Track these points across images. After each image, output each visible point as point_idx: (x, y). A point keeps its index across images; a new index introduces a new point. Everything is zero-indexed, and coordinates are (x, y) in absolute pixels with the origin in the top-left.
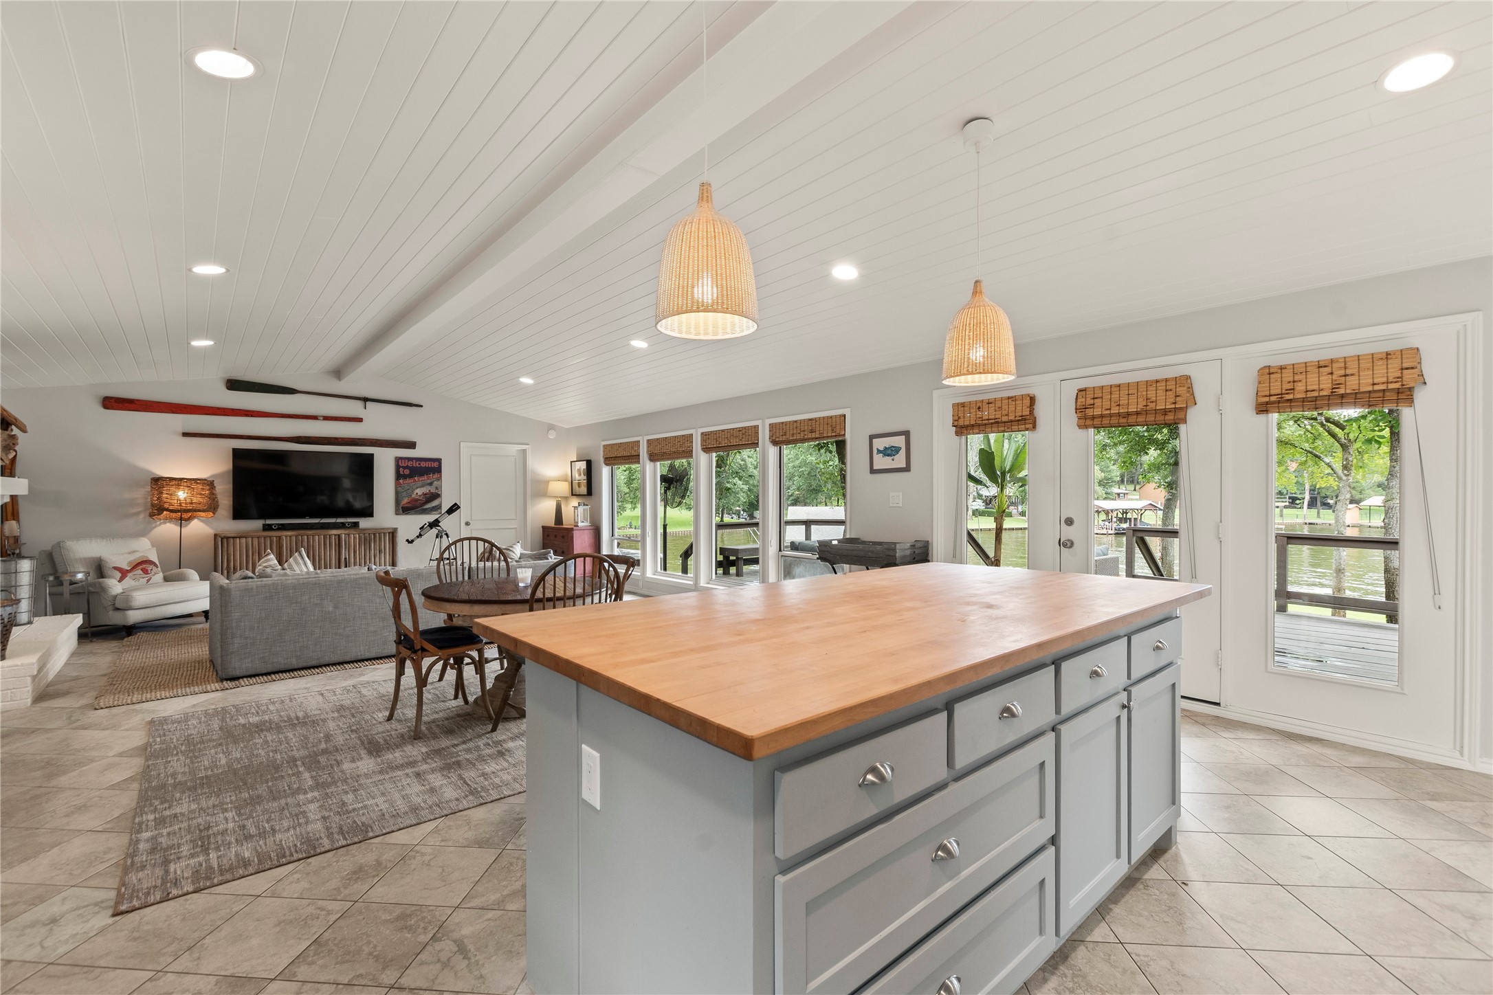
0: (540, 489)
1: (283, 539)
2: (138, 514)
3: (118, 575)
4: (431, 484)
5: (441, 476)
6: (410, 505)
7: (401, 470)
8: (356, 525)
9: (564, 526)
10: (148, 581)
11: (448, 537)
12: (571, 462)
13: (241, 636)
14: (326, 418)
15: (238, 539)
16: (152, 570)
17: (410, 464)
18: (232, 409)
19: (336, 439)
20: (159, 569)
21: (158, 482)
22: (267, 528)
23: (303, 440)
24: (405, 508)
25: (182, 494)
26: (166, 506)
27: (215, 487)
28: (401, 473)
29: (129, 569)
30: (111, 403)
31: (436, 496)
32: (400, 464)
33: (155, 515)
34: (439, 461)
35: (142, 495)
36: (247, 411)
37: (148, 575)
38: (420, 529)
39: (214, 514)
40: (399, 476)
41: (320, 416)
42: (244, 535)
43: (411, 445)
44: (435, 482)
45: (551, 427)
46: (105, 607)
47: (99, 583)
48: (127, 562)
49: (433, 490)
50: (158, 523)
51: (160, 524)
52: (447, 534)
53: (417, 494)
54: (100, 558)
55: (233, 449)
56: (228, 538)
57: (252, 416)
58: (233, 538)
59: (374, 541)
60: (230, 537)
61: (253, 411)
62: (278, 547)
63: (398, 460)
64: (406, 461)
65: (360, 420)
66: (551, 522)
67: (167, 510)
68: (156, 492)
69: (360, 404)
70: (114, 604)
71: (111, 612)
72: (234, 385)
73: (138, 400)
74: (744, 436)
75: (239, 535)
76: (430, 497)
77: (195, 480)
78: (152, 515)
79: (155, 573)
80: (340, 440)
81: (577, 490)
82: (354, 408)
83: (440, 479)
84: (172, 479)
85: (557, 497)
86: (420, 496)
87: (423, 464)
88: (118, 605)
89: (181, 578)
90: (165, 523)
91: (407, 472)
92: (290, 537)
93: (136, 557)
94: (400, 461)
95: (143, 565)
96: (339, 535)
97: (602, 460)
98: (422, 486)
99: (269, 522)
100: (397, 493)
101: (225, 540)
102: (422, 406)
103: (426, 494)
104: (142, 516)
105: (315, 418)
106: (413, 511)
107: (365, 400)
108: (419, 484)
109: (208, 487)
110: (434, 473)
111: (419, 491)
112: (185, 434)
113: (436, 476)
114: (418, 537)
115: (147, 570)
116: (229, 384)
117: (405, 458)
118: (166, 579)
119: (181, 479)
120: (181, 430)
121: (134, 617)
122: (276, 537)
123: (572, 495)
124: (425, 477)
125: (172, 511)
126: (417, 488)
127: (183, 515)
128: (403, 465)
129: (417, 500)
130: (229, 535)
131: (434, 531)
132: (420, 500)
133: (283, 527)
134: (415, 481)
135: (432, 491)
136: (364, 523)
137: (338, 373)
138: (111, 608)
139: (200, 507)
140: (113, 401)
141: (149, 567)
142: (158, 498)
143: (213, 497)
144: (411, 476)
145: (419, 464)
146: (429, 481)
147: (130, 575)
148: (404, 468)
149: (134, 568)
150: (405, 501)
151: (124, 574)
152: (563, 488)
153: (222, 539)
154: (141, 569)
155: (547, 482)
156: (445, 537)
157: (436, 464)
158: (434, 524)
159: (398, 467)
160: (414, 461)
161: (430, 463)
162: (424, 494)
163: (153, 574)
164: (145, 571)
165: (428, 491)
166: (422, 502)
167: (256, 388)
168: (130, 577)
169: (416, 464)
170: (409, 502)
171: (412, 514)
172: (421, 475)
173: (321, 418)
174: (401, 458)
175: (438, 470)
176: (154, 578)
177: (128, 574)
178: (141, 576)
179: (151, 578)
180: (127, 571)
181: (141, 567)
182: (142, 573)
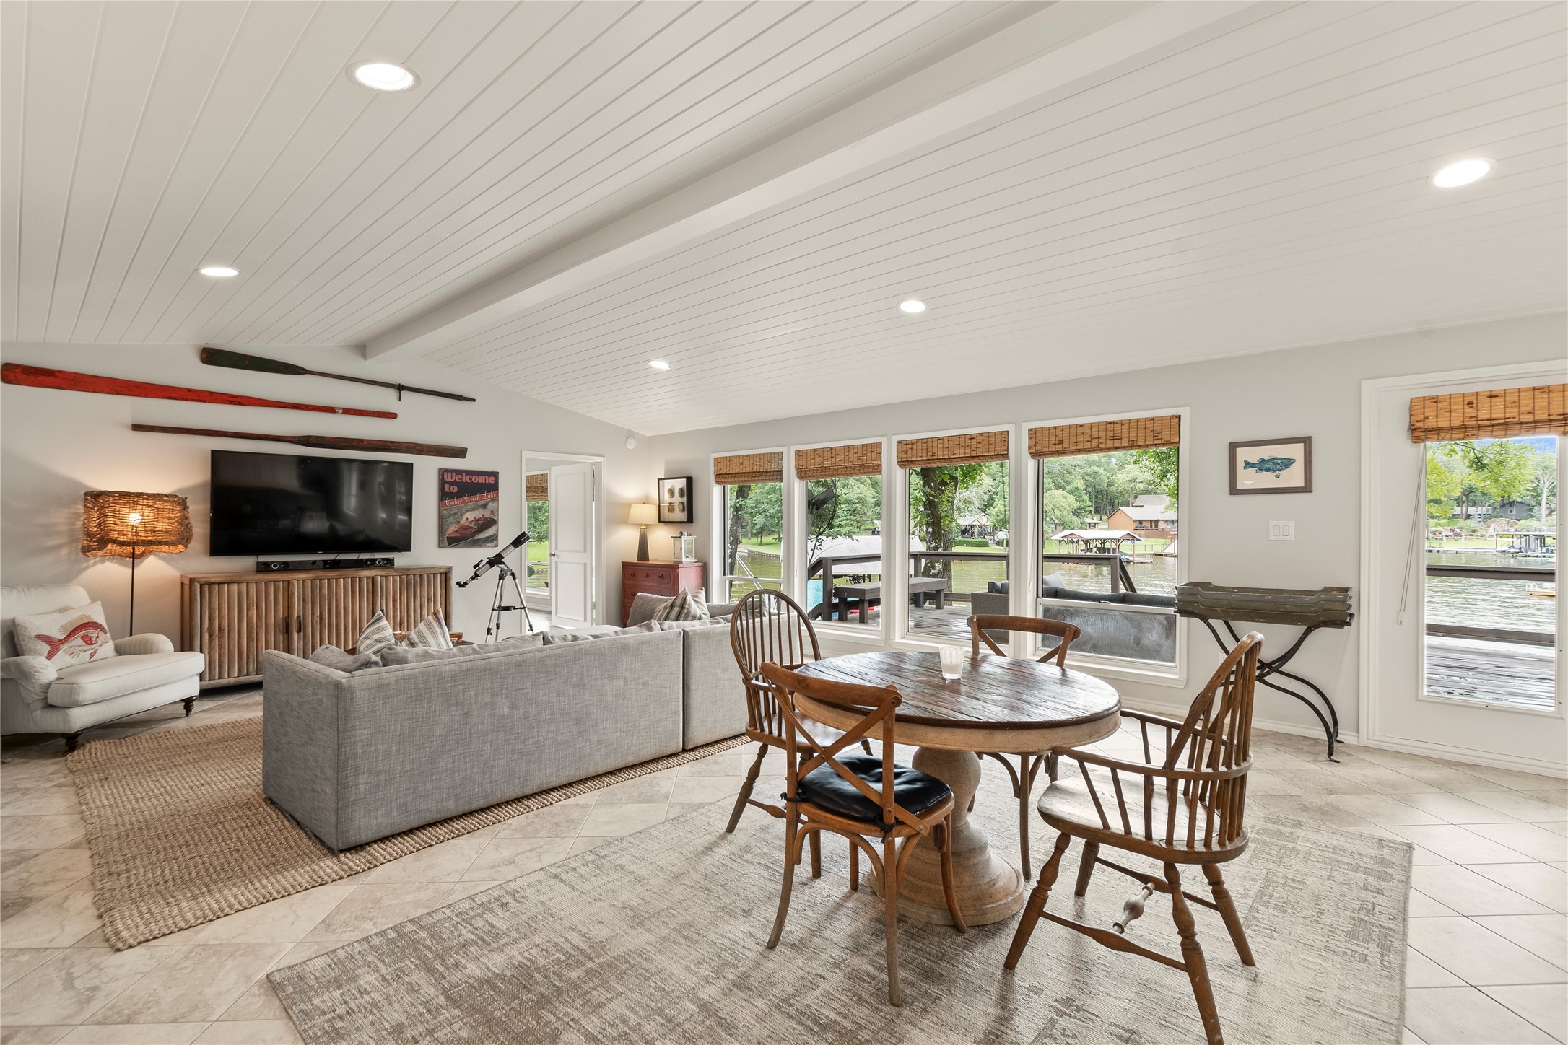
0: (618, 514)
1: (293, 585)
2: (59, 547)
3: (46, 648)
4: (485, 506)
5: (497, 496)
6: (458, 535)
7: (447, 486)
8: (390, 562)
9: (650, 562)
10: (92, 655)
11: (514, 578)
12: (659, 480)
13: (369, 771)
14: (347, 411)
15: (226, 585)
16: (98, 637)
17: (458, 478)
18: (211, 392)
19: (361, 441)
20: (108, 635)
21: (96, 497)
22: (264, 568)
23: (315, 441)
24: (452, 540)
25: (135, 518)
26: (113, 536)
27: (188, 507)
28: (447, 490)
29: (62, 637)
30: (12, 374)
31: (490, 523)
32: (445, 478)
33: (94, 550)
34: (495, 475)
35: (69, 518)
36: (233, 396)
37: (92, 646)
38: (475, 567)
39: (186, 547)
40: (444, 495)
41: (338, 408)
42: (237, 579)
43: (460, 453)
44: (490, 504)
45: (630, 434)
46: (29, 704)
47: (18, 665)
48: (58, 627)
49: (488, 515)
50: (92, 561)
51: (95, 564)
52: (513, 575)
53: (467, 519)
54: (13, 621)
55: (212, 451)
56: (210, 584)
57: (240, 404)
58: (219, 583)
59: (421, 585)
60: (214, 583)
61: (242, 397)
62: (286, 597)
63: (442, 472)
64: (454, 474)
65: (393, 416)
66: (633, 557)
67: (115, 542)
68: (96, 515)
69: (392, 393)
70: (46, 698)
71: (38, 713)
72: (212, 356)
73: (60, 372)
74: (979, 445)
75: (228, 580)
76: (484, 524)
77: (160, 497)
78: (86, 550)
79: (103, 643)
80: (366, 443)
81: (667, 516)
82: (384, 400)
83: (496, 499)
84: (122, 494)
85: (641, 525)
86: (471, 522)
87: (476, 479)
88: (50, 701)
89: (146, 649)
90: (103, 562)
91: (454, 489)
92: (304, 581)
93: (72, 618)
94: (445, 474)
95: (83, 630)
96: (373, 578)
97: (713, 477)
98: (473, 509)
99: (263, 559)
100: (441, 518)
101: (207, 587)
102: (474, 400)
103: (478, 520)
104: (64, 551)
105: (331, 410)
106: (463, 543)
107: (400, 388)
108: (470, 505)
109: (179, 508)
110: (489, 492)
111: (470, 516)
112: (137, 427)
113: (492, 495)
114: (473, 578)
115: (90, 638)
116: (205, 356)
117: (452, 471)
118: (119, 651)
119: (139, 495)
120: (130, 421)
121: (80, 718)
122: (283, 581)
123: (660, 522)
124: (478, 497)
125: (123, 544)
126: (467, 511)
127: (135, 549)
128: (449, 479)
129: (466, 528)
130: (212, 580)
131: (496, 570)
132: (471, 528)
133: (286, 567)
134: (464, 502)
135: (486, 516)
136: (401, 559)
137: (362, 349)
138: (39, 705)
139: (165, 537)
140: (18, 370)
141: (94, 633)
142: (99, 525)
143: (185, 523)
144: (459, 495)
145: (470, 479)
146: (482, 502)
147: (64, 647)
148: (451, 484)
149: (71, 635)
150: (451, 529)
151: (54, 646)
152: (650, 513)
153: (201, 585)
154: (82, 638)
155: (628, 506)
156: (509, 578)
157: (491, 480)
158: (497, 560)
159: (442, 483)
160: (464, 474)
161: (484, 477)
162: (477, 520)
163: (100, 643)
164: (88, 641)
165: (481, 516)
166: (473, 530)
167: (247, 363)
168: (64, 651)
169: (466, 479)
170: (457, 531)
171: (460, 547)
172: (473, 493)
173: (341, 411)
174: (447, 470)
175: (494, 487)
176: (100, 650)
177: (61, 647)
178: (81, 648)
179: (96, 650)
180: (60, 640)
181: (81, 634)
182: (84, 643)
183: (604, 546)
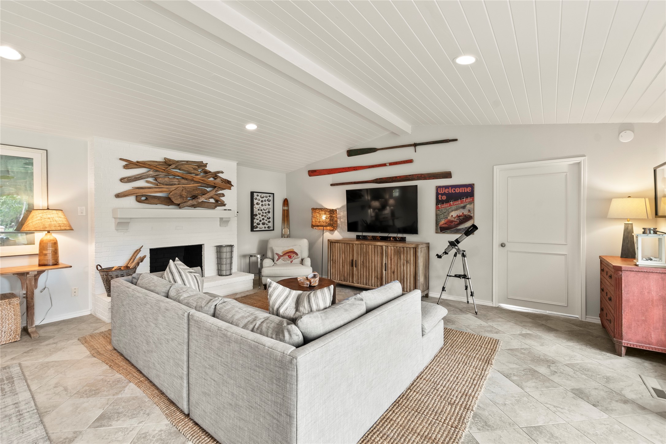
4: (464, 207)
5: (473, 200)
6: (446, 226)
7: (440, 196)
8: (403, 240)
11: (463, 256)
12: (655, 169)
14: (391, 164)
16: (294, 256)
17: (446, 191)
18: (348, 167)
19: (396, 177)
20: (299, 256)
21: (313, 211)
22: (358, 238)
23: (379, 181)
25: (323, 217)
27: (337, 214)
28: (440, 199)
29: (282, 255)
30: (312, 173)
31: (470, 217)
32: (439, 192)
34: (472, 186)
36: (354, 167)
37: (291, 259)
40: (438, 202)
41: (387, 163)
43: (448, 175)
44: (468, 206)
45: (625, 128)
49: (466, 212)
53: (452, 216)
55: (346, 190)
61: (356, 167)
63: (438, 188)
64: (444, 188)
69: (412, 149)
72: (351, 153)
73: (317, 170)
76: (463, 219)
79: (295, 259)
80: (399, 178)
82: (407, 154)
83: (472, 202)
86: (454, 218)
87: (458, 190)
91: (444, 198)
94: (439, 189)
95: (290, 253)
98: (456, 210)
99: (362, 234)
100: (437, 215)
101: (332, 243)
102: (457, 141)
103: (460, 216)
105: (384, 165)
106: (448, 231)
107: (415, 145)
108: (454, 207)
110: (467, 197)
111: (454, 214)
112: (332, 185)
113: (469, 199)
115: (291, 257)
116: (349, 153)
117: (443, 187)
120: (331, 183)
123: (657, 217)
124: (459, 202)
126: (452, 211)
128: (442, 192)
129: (452, 221)
131: (455, 249)
132: (455, 221)
133: (364, 238)
134: (450, 205)
135: (465, 213)
136: (410, 238)
141: (292, 255)
144: (447, 201)
145: (454, 190)
146: (462, 205)
147: (282, 258)
148: (442, 195)
149: (285, 254)
150: (443, 222)
151: (279, 257)
152: (637, 207)
154: (288, 256)
157: (469, 190)
159: (437, 194)
160: (450, 188)
161: (463, 188)
162: (458, 216)
163: (294, 258)
165: (461, 214)
166: (456, 223)
167: (359, 152)
168: (282, 259)
169: (451, 191)
170: (446, 223)
171: (448, 233)
172: (456, 199)
173: (388, 164)
174: (440, 187)
175: (471, 194)
176: (294, 261)
177: (281, 258)
178: (287, 259)
179: (292, 261)
180: (281, 256)
181: (288, 254)
182: (288, 258)
183: (585, 239)
